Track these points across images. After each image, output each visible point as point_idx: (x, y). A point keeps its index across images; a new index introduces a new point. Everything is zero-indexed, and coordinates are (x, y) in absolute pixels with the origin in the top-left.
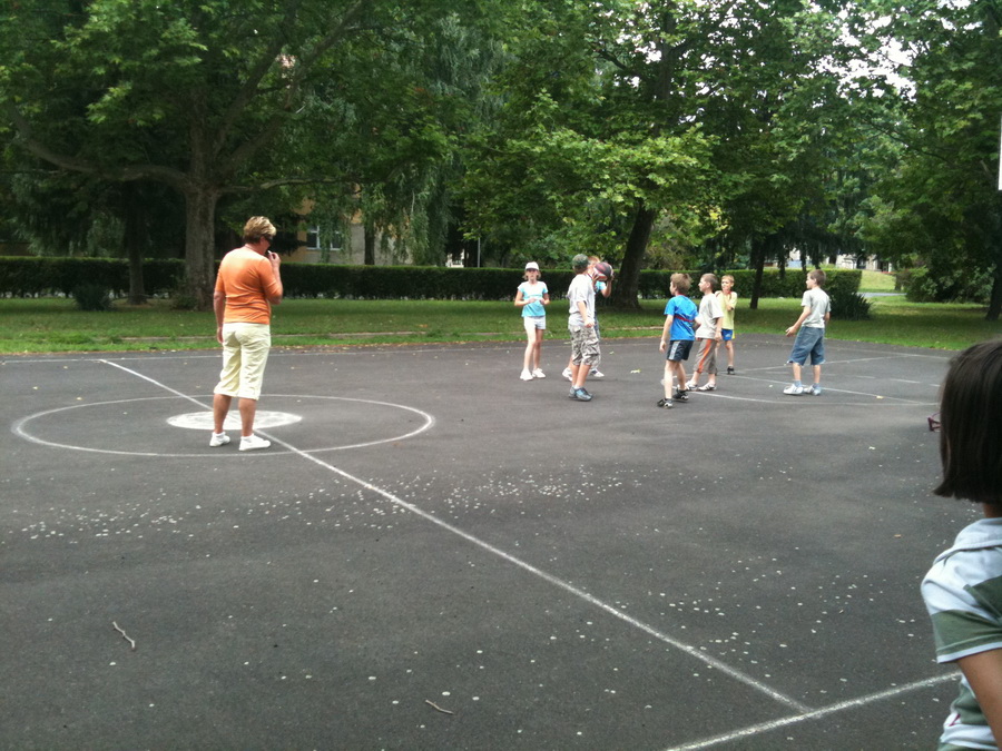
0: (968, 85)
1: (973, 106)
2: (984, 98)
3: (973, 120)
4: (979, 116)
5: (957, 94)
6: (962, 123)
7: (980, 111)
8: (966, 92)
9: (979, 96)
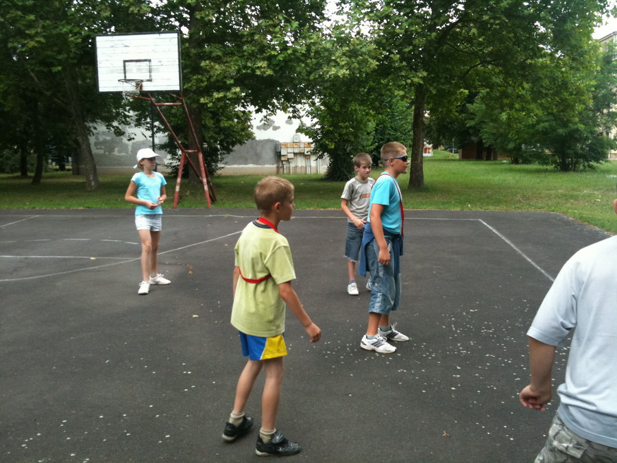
0: (32, 17)
1: (37, 33)
2: (44, 27)
3: (38, 42)
4: (42, 40)
5: (24, 23)
6: (32, 44)
7: (44, 37)
8: (30, 21)
9: (40, 25)
